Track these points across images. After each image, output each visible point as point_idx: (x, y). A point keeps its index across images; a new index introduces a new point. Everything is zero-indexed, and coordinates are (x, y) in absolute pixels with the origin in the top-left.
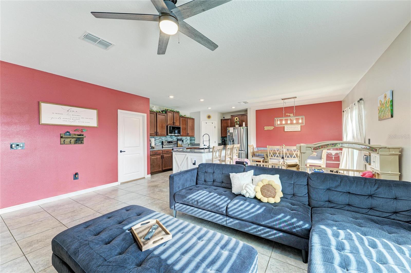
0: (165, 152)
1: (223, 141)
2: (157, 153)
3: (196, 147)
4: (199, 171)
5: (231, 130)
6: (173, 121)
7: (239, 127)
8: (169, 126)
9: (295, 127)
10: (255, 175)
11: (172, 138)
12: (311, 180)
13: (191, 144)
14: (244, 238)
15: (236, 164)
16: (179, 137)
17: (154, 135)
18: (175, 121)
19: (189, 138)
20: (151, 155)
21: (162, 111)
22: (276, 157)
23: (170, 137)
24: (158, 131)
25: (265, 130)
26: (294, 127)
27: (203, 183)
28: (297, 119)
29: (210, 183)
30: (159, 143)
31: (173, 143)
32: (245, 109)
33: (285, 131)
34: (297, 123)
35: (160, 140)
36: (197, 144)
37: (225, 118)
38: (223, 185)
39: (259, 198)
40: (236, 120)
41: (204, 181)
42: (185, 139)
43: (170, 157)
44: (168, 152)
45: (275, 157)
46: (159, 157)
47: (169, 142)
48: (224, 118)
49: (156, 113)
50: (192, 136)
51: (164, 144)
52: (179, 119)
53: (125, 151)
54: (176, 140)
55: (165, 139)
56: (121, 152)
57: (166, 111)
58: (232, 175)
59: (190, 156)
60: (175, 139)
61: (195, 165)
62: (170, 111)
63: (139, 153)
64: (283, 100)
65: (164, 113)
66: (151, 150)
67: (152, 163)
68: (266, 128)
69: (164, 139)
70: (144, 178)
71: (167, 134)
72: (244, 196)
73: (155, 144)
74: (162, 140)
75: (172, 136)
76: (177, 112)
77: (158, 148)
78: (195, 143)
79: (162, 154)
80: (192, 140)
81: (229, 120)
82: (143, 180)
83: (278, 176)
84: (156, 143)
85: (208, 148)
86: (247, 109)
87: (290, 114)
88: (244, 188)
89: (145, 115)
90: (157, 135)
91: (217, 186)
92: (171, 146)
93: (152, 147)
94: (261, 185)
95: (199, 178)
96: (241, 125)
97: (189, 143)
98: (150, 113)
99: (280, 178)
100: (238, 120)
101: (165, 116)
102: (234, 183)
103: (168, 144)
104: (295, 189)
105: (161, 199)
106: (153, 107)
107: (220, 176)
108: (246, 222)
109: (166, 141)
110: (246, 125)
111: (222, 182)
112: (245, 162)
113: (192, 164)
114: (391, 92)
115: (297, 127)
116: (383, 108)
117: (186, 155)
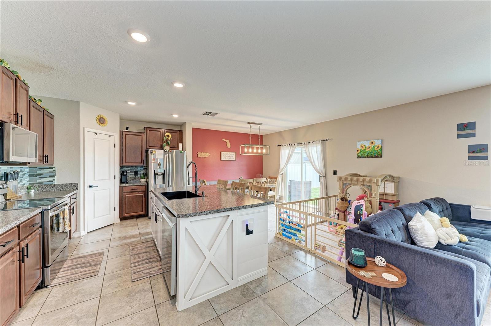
7: (173, 151)
9: (231, 156)
25: (198, 157)
32: (182, 122)
33: (222, 160)
36: (66, 185)
37: (130, 130)
48: (127, 128)
59: (238, 216)
68: (200, 155)
76: (24, 83)
78: (56, 182)
86: (185, 122)
87: (226, 141)
96: (175, 148)
113: (245, 233)
114: (381, 140)
115: (233, 156)
116: (367, 150)
117: (229, 215)
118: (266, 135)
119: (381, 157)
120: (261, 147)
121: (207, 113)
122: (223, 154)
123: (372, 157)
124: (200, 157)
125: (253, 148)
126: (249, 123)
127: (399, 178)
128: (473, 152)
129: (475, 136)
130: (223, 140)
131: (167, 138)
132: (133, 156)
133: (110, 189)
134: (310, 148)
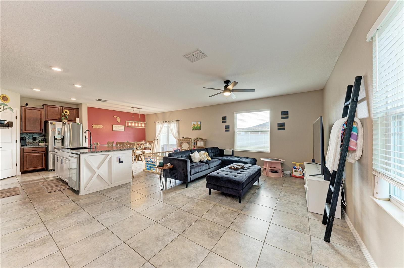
5: (58, 124)
33: (113, 130)
37: (30, 106)
59: (115, 154)
61: (122, 163)
81: (40, 110)
86: (82, 103)
87: (117, 117)
96: (73, 121)
100: (68, 113)
113: (119, 162)
114: (200, 122)
115: (122, 128)
116: (196, 126)
117: (109, 154)
118: (148, 115)
119: (200, 130)
120: (141, 123)
121: (100, 100)
122: (114, 126)
123: (197, 130)
124: (95, 128)
125: (135, 123)
126: (132, 107)
127: (206, 139)
128: (226, 128)
129: (226, 122)
130: (114, 116)
131: (65, 113)
132: (32, 125)
133: (12, 150)
134: (171, 124)
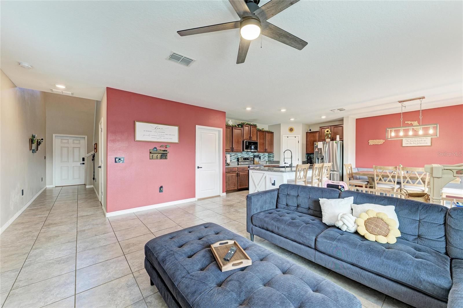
0: (241, 170)
1: (309, 158)
2: (233, 171)
3: (275, 165)
4: (280, 192)
5: (320, 145)
6: (249, 136)
7: (331, 141)
8: (245, 141)
9: (422, 141)
10: (355, 202)
11: (248, 155)
12: (452, 218)
13: (269, 161)
14: (340, 281)
15: (327, 187)
16: (256, 154)
17: (230, 151)
18: (252, 136)
19: (267, 154)
20: (226, 172)
21: (238, 125)
22: (388, 182)
23: (246, 154)
24: (234, 147)
25: (370, 144)
26: (419, 140)
27: (285, 208)
28: (426, 130)
29: (293, 207)
30: (234, 159)
31: (249, 160)
32: (341, 118)
33: (403, 146)
34: (426, 135)
35: (236, 156)
36: (276, 161)
37: (312, 131)
38: (309, 212)
39: (362, 234)
40: (327, 133)
41: (286, 204)
42: (262, 156)
43: (246, 175)
44: (244, 170)
45: (385, 181)
46: (235, 174)
47: (245, 159)
48: (310, 131)
49: (232, 128)
50: (271, 152)
51: (240, 161)
52: (256, 133)
53: (202, 168)
54: (252, 157)
55: (241, 155)
56: (198, 168)
57: (242, 125)
58: (322, 201)
59: (268, 174)
60: (251, 155)
61: (275, 185)
62: (247, 124)
63: (215, 170)
64: (402, 103)
65: (240, 127)
66: (227, 167)
67: (228, 180)
68: (372, 142)
69: (239, 155)
70: (219, 196)
71: (243, 150)
72: (340, 229)
73: (231, 161)
74: (238, 156)
75: (248, 153)
76: (254, 126)
77: (234, 164)
78: (274, 160)
79: (237, 172)
80: (270, 156)
81: (317, 133)
82: (218, 198)
83: (393, 207)
84: (232, 159)
85: (290, 167)
86: (343, 117)
87: (412, 122)
88: (339, 218)
89: (221, 129)
90: (232, 151)
91: (302, 212)
92: (247, 163)
93: (227, 164)
94: (366, 217)
95: (280, 201)
96: (333, 139)
97: (267, 160)
98: (226, 128)
99: (395, 210)
100: (329, 132)
101: (241, 130)
102: (325, 211)
103: (244, 161)
104: (421, 228)
105: (237, 220)
106: (229, 121)
107: (306, 200)
108: (343, 262)
109: (241, 157)
110: (342, 139)
111: (309, 208)
112: (341, 186)
113: (271, 184)
124: (372, 144)
126: (400, 102)
130: (406, 122)
132: (312, 147)
